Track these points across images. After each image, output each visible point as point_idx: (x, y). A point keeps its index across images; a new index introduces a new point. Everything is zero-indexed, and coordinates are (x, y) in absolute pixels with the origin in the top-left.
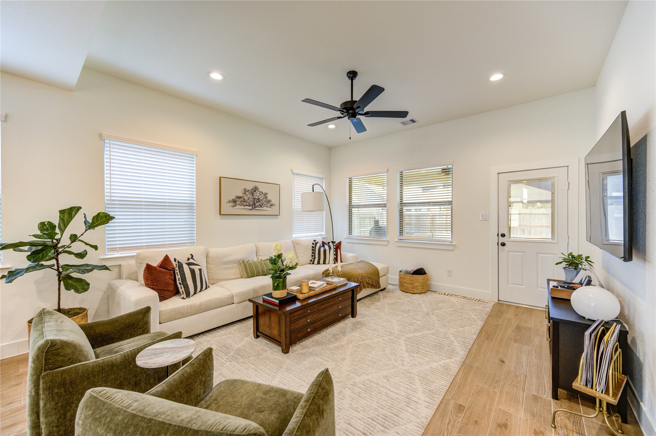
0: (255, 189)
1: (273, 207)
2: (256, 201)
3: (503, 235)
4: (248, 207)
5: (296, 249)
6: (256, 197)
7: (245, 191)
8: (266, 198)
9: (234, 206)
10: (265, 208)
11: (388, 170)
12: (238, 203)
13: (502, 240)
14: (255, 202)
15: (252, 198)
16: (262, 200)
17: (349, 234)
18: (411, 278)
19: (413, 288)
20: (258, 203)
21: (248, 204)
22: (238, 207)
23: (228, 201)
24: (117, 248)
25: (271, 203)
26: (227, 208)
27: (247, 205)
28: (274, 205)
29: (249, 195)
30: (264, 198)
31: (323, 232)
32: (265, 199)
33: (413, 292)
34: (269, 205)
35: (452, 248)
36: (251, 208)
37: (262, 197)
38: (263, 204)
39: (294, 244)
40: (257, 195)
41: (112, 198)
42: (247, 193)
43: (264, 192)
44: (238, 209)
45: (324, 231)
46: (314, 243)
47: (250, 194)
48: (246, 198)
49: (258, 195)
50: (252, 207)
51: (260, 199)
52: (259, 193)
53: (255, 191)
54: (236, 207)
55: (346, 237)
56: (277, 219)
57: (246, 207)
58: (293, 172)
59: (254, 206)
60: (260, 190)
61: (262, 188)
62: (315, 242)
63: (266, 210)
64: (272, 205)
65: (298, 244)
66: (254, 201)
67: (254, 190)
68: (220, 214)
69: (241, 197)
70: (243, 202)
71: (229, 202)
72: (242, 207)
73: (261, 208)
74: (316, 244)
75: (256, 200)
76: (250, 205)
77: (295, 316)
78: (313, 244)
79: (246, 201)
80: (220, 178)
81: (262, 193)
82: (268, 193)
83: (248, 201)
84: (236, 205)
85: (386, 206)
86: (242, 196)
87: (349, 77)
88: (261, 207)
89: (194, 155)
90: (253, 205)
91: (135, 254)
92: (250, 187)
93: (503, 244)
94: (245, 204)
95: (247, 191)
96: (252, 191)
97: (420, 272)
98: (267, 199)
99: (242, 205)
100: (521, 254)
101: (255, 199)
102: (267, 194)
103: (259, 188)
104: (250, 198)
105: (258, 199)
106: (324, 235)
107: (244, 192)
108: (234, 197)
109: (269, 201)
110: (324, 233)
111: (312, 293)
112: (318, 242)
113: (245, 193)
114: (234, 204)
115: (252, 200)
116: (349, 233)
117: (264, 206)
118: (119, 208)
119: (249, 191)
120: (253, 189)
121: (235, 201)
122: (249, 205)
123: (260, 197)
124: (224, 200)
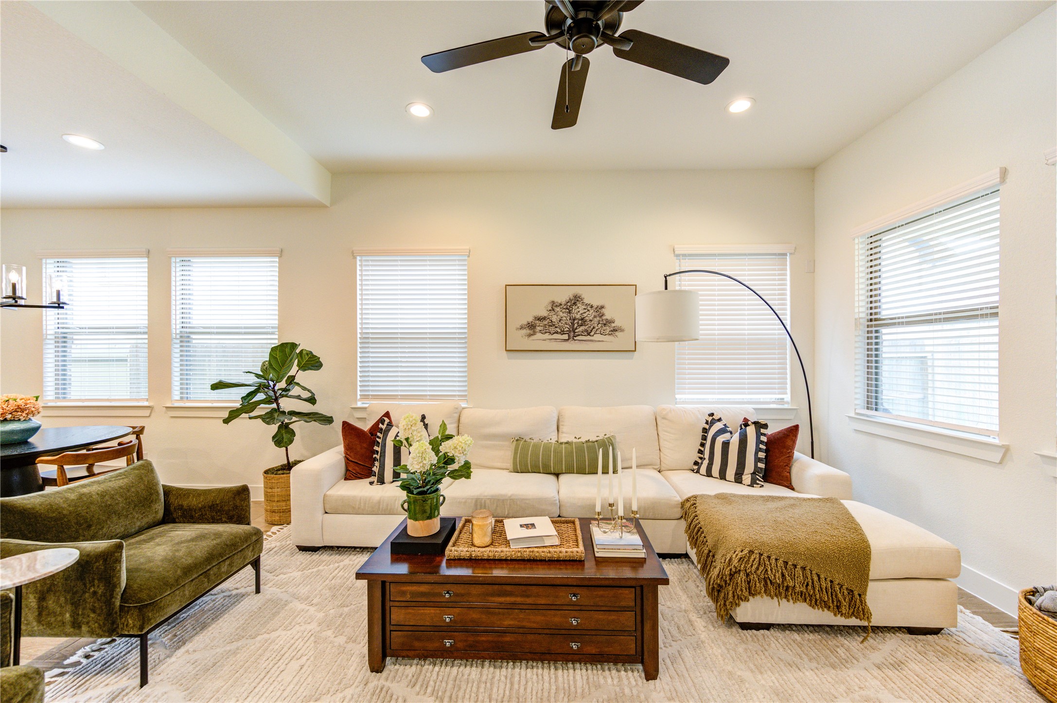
0: (576, 300)
1: (617, 333)
2: (578, 323)
4: (560, 335)
5: (659, 428)
6: (578, 316)
7: (554, 305)
8: (601, 317)
9: (530, 335)
10: (597, 337)
11: (1003, 172)
12: (538, 328)
14: (576, 325)
15: (568, 318)
16: (591, 321)
17: (868, 408)
20: (582, 328)
21: (559, 331)
22: (539, 336)
23: (519, 327)
24: (370, 395)
25: (613, 325)
26: (520, 340)
27: (557, 333)
28: (622, 330)
29: (561, 314)
30: (595, 317)
31: (786, 393)
32: (598, 318)
34: (608, 329)
36: (566, 337)
37: (590, 315)
38: (594, 328)
39: (658, 417)
40: (578, 311)
41: (365, 331)
42: (558, 309)
43: (595, 305)
44: (540, 340)
45: (789, 391)
46: (710, 419)
47: (564, 310)
48: (555, 319)
49: (581, 312)
50: (569, 336)
51: (587, 318)
52: (584, 307)
54: (534, 337)
55: (852, 415)
56: (632, 359)
57: (556, 336)
58: (677, 252)
59: (572, 334)
60: (586, 301)
61: (591, 297)
62: (711, 418)
63: (602, 341)
64: (615, 330)
65: (664, 418)
66: (573, 324)
67: (573, 302)
68: (506, 350)
69: (544, 318)
70: (549, 326)
71: (522, 328)
72: (547, 336)
73: (588, 338)
74: (711, 423)
75: (576, 321)
76: (563, 331)
77: (404, 593)
78: (707, 423)
79: (554, 325)
80: (506, 288)
81: (592, 307)
82: (606, 306)
83: (560, 324)
84: (534, 334)
86: (546, 315)
88: (589, 334)
89: (465, 255)
90: (570, 331)
92: (563, 297)
94: (552, 329)
95: (556, 306)
96: (569, 304)
98: (604, 318)
99: (546, 332)
101: (574, 320)
102: (602, 307)
103: (583, 296)
104: (564, 318)
105: (582, 319)
106: (787, 403)
107: (550, 308)
108: (530, 319)
109: (608, 322)
110: (787, 397)
111: (501, 551)
112: (720, 420)
113: (553, 310)
114: (531, 332)
115: (569, 322)
116: (868, 402)
117: (595, 333)
118: (371, 343)
119: (561, 305)
120: (570, 300)
121: (532, 325)
122: (562, 333)
123: (585, 315)
124: (513, 325)
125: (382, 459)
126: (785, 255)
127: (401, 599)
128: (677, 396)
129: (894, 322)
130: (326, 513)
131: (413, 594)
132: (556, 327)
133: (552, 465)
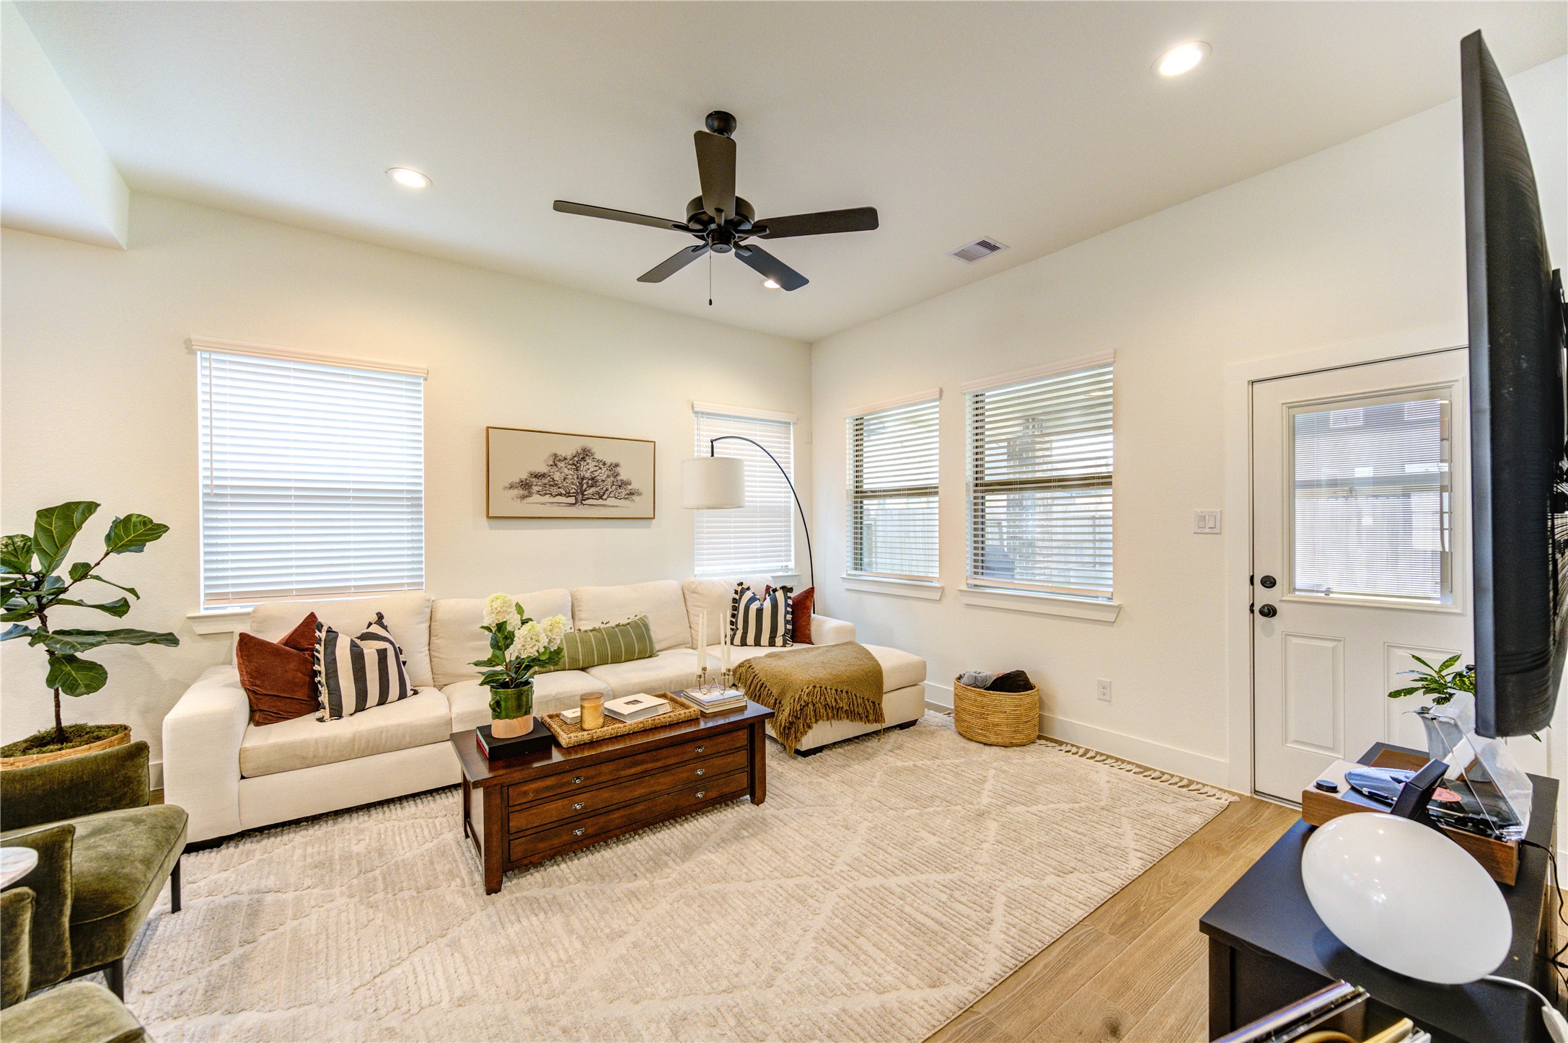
0: (585, 454)
1: (634, 497)
2: (587, 483)
3: (1269, 582)
4: (564, 498)
5: (689, 604)
6: (588, 475)
7: (556, 460)
8: (615, 477)
9: (523, 497)
10: (611, 501)
11: (941, 391)
12: (535, 489)
13: (1265, 597)
14: (585, 486)
15: (575, 477)
16: (603, 481)
17: (856, 569)
18: (979, 699)
19: (986, 728)
20: (592, 490)
21: (564, 492)
22: (536, 498)
23: (507, 485)
24: (229, 593)
25: (629, 487)
26: (507, 502)
27: (560, 495)
28: (640, 494)
29: (566, 471)
30: (608, 476)
31: (790, 560)
32: (612, 479)
33: (984, 739)
34: (624, 492)
35: (1110, 617)
36: (572, 500)
37: (602, 474)
38: (607, 490)
39: (685, 591)
40: (588, 469)
41: (216, 482)
42: (562, 464)
43: (608, 462)
44: (538, 503)
45: (793, 558)
46: (739, 589)
47: (569, 467)
48: (557, 476)
49: (592, 470)
50: (576, 499)
51: (598, 478)
52: (595, 464)
53: (583, 458)
54: (529, 500)
55: (845, 576)
56: (649, 527)
57: (559, 499)
58: (696, 409)
59: (580, 496)
60: (598, 456)
61: (603, 452)
62: (741, 587)
63: (615, 506)
64: (632, 494)
65: (693, 592)
66: (581, 484)
67: (581, 456)
68: (488, 517)
69: (543, 476)
70: (551, 485)
71: (512, 487)
72: (547, 498)
73: (600, 502)
74: (743, 591)
75: (585, 481)
76: (569, 493)
77: (525, 793)
78: (736, 592)
79: (557, 485)
80: (488, 431)
81: (604, 464)
82: (622, 464)
83: (565, 484)
84: (530, 495)
85: (936, 493)
86: (546, 471)
88: (601, 498)
89: (419, 377)
90: (577, 493)
91: (250, 610)
92: (568, 449)
93: (1269, 612)
94: (555, 490)
95: (560, 460)
96: (576, 459)
97: (1014, 682)
98: (619, 478)
99: (546, 494)
100: (1330, 644)
101: (583, 479)
102: (617, 465)
103: (593, 451)
104: (570, 477)
105: (593, 479)
106: (791, 570)
107: (551, 463)
108: (524, 476)
109: (623, 484)
110: (791, 564)
112: (748, 589)
113: (556, 465)
114: (526, 493)
115: (576, 481)
116: (856, 564)
117: (608, 497)
118: (232, 504)
119: (565, 459)
120: (578, 454)
121: (526, 484)
122: (568, 495)
123: (596, 474)
124: (498, 482)
125: (332, 682)
126: (790, 424)
127: (524, 801)
128: (696, 569)
129: (875, 494)
130: (243, 777)
131: (536, 791)
132: (559, 488)
133: (581, 657)
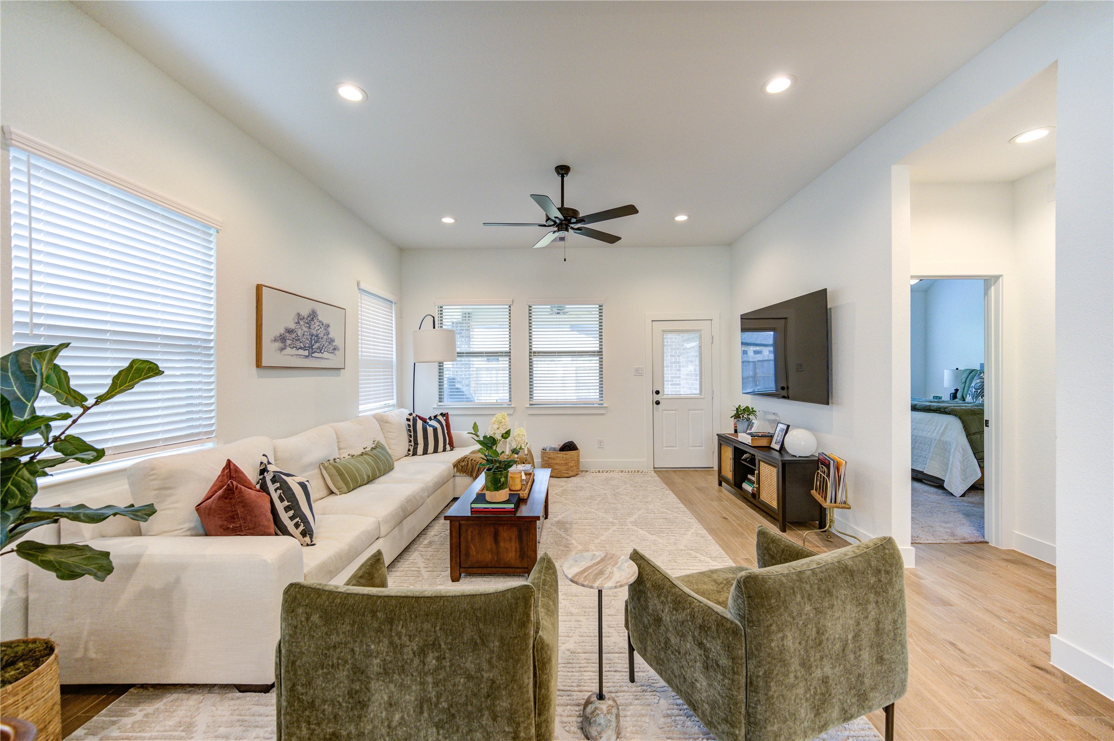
0: (313, 315)
1: (336, 352)
2: (314, 339)
4: (303, 351)
6: (315, 332)
7: (299, 318)
8: (328, 335)
9: (282, 349)
10: (326, 355)
11: (513, 301)
12: (289, 342)
13: (657, 398)
14: (313, 342)
15: (308, 333)
16: (322, 338)
17: (440, 402)
20: (317, 345)
21: (303, 346)
22: (288, 351)
23: (273, 338)
25: (334, 344)
26: (273, 353)
27: (301, 348)
28: (338, 350)
29: (304, 328)
30: (324, 334)
31: (393, 399)
32: (326, 336)
34: (331, 348)
35: (603, 411)
36: (306, 353)
37: (321, 332)
38: (324, 345)
40: (315, 327)
41: (35, 321)
42: (302, 323)
43: (325, 322)
44: (290, 357)
45: (395, 397)
46: (411, 418)
47: (306, 325)
48: (300, 333)
49: (317, 328)
51: (320, 335)
52: (318, 323)
53: (313, 318)
54: (285, 352)
55: (436, 407)
56: (339, 376)
57: (301, 352)
58: (360, 287)
59: (310, 350)
60: (320, 318)
61: (324, 315)
62: (412, 416)
63: (328, 359)
64: (334, 349)
66: (311, 340)
67: (311, 317)
68: (259, 364)
69: (292, 331)
70: (296, 340)
71: (275, 340)
72: (294, 351)
73: (321, 355)
74: (415, 419)
78: (408, 420)
79: (299, 339)
80: (259, 288)
81: (323, 324)
82: (331, 326)
83: (303, 339)
84: (285, 348)
85: (508, 356)
86: (294, 328)
87: (558, 173)
88: (321, 352)
89: (210, 227)
90: (309, 347)
92: (305, 310)
93: (658, 403)
94: (298, 344)
95: (301, 319)
96: (309, 319)
97: (569, 447)
98: (330, 336)
99: (294, 347)
100: (674, 412)
101: (312, 336)
102: (329, 326)
103: (318, 313)
104: (306, 333)
105: (317, 336)
106: (395, 405)
107: (297, 321)
108: (282, 331)
109: (331, 341)
110: (394, 401)
113: (299, 323)
114: (283, 346)
115: (309, 337)
116: (440, 398)
117: (325, 351)
119: (304, 318)
120: (310, 315)
121: (284, 338)
122: (304, 349)
123: (319, 331)
126: (394, 302)
128: (360, 407)
132: (301, 342)
